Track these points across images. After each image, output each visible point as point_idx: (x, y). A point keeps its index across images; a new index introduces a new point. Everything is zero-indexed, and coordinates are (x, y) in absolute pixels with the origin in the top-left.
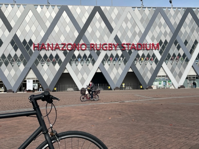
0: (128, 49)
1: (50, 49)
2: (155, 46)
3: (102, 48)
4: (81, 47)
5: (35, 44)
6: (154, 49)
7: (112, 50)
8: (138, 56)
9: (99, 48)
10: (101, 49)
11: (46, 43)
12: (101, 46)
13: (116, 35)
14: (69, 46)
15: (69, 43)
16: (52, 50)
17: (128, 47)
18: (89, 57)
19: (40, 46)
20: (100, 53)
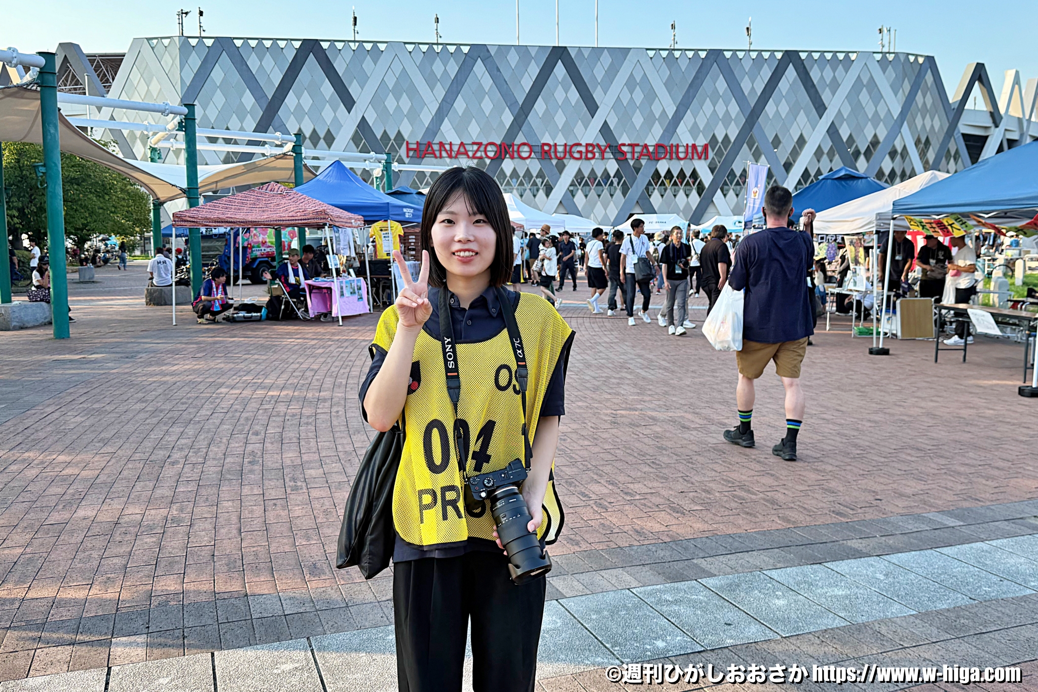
0: (633, 156)
1: (444, 154)
2: (700, 149)
3: (570, 152)
4: (518, 152)
5: (410, 142)
6: (696, 156)
7: (593, 158)
8: (657, 174)
9: (562, 155)
10: (568, 156)
11: (436, 141)
12: (568, 148)
13: (605, 121)
14: (489, 148)
15: (490, 141)
16: (450, 156)
17: (633, 153)
18: (537, 177)
19: (423, 148)
20: (564, 166)
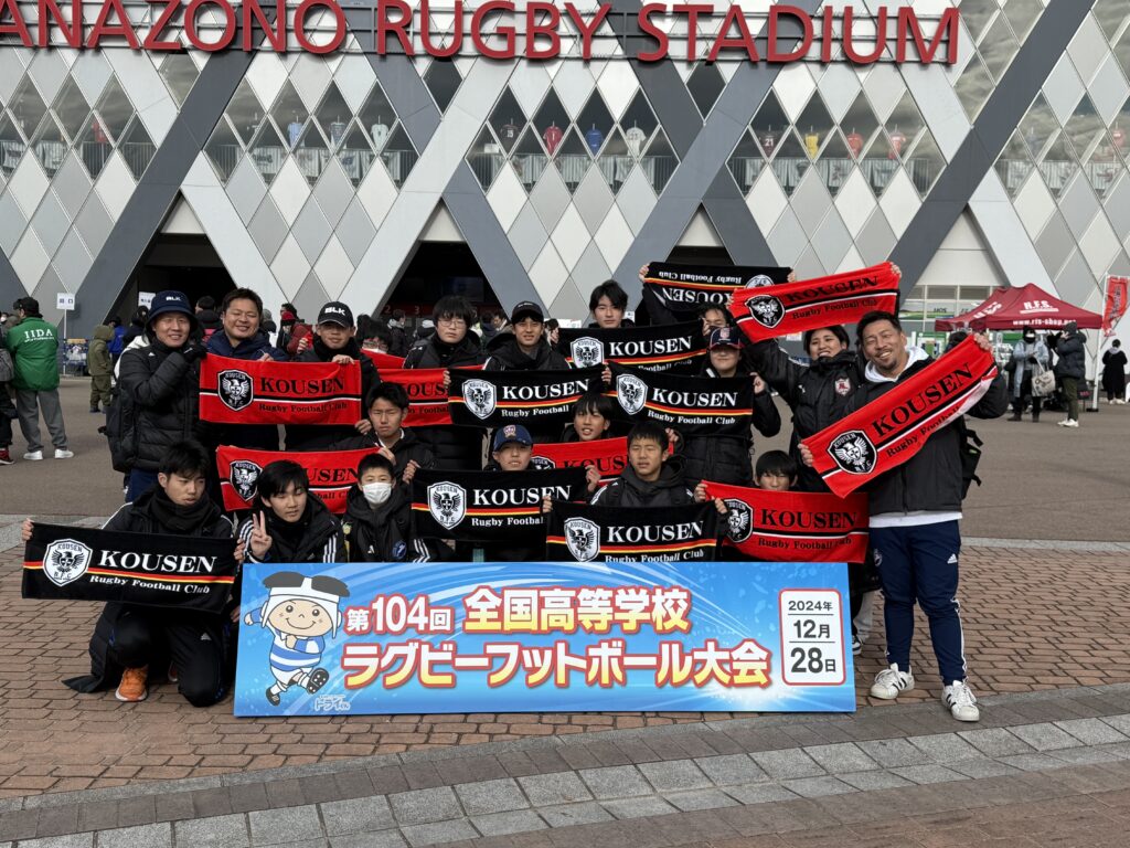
0: (692, 49)
4: (301, 31)
8: (771, 116)
9: (448, 44)
14: (207, 18)
17: (691, 39)
18: (364, 115)
20: (457, 81)
